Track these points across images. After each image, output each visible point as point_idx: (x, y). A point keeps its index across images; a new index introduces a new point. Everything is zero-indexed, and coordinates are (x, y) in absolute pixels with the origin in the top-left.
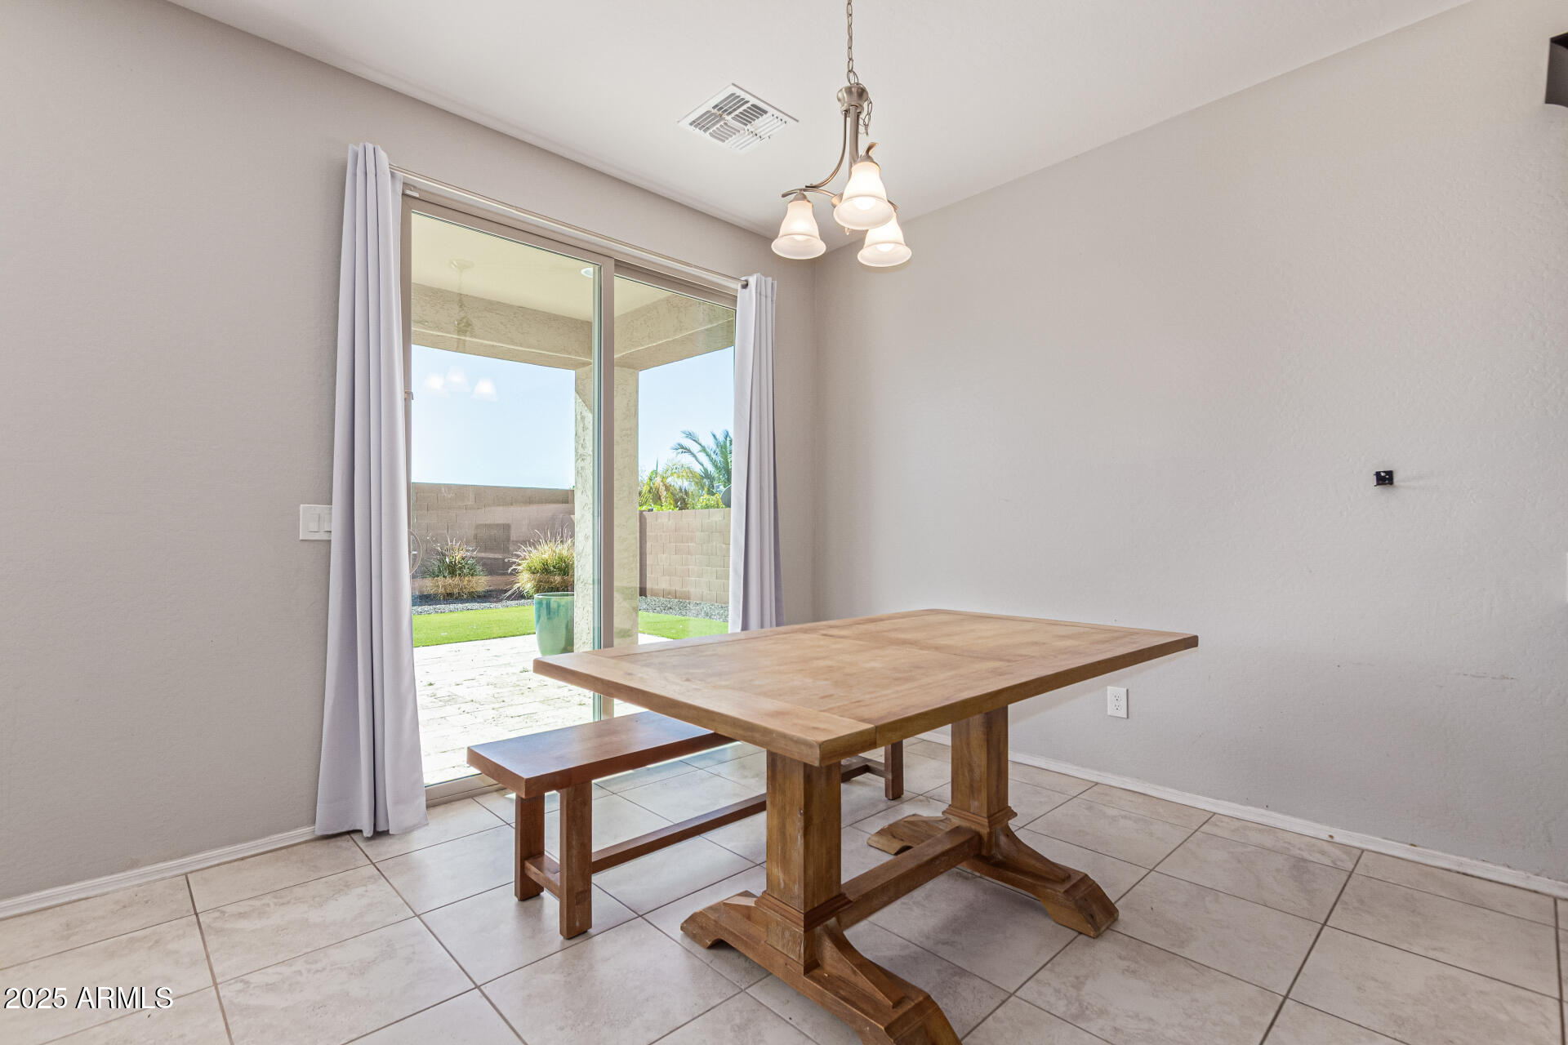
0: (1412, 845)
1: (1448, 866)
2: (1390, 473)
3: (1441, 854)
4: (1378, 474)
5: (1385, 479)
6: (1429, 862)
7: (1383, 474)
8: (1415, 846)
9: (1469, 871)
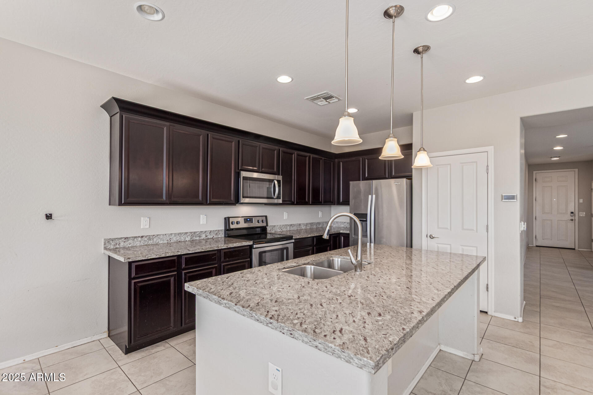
0: (56, 347)
1: (68, 348)
2: (51, 215)
3: (66, 344)
4: (46, 215)
5: (49, 217)
6: (63, 349)
7: (48, 215)
8: (57, 346)
9: (75, 345)
